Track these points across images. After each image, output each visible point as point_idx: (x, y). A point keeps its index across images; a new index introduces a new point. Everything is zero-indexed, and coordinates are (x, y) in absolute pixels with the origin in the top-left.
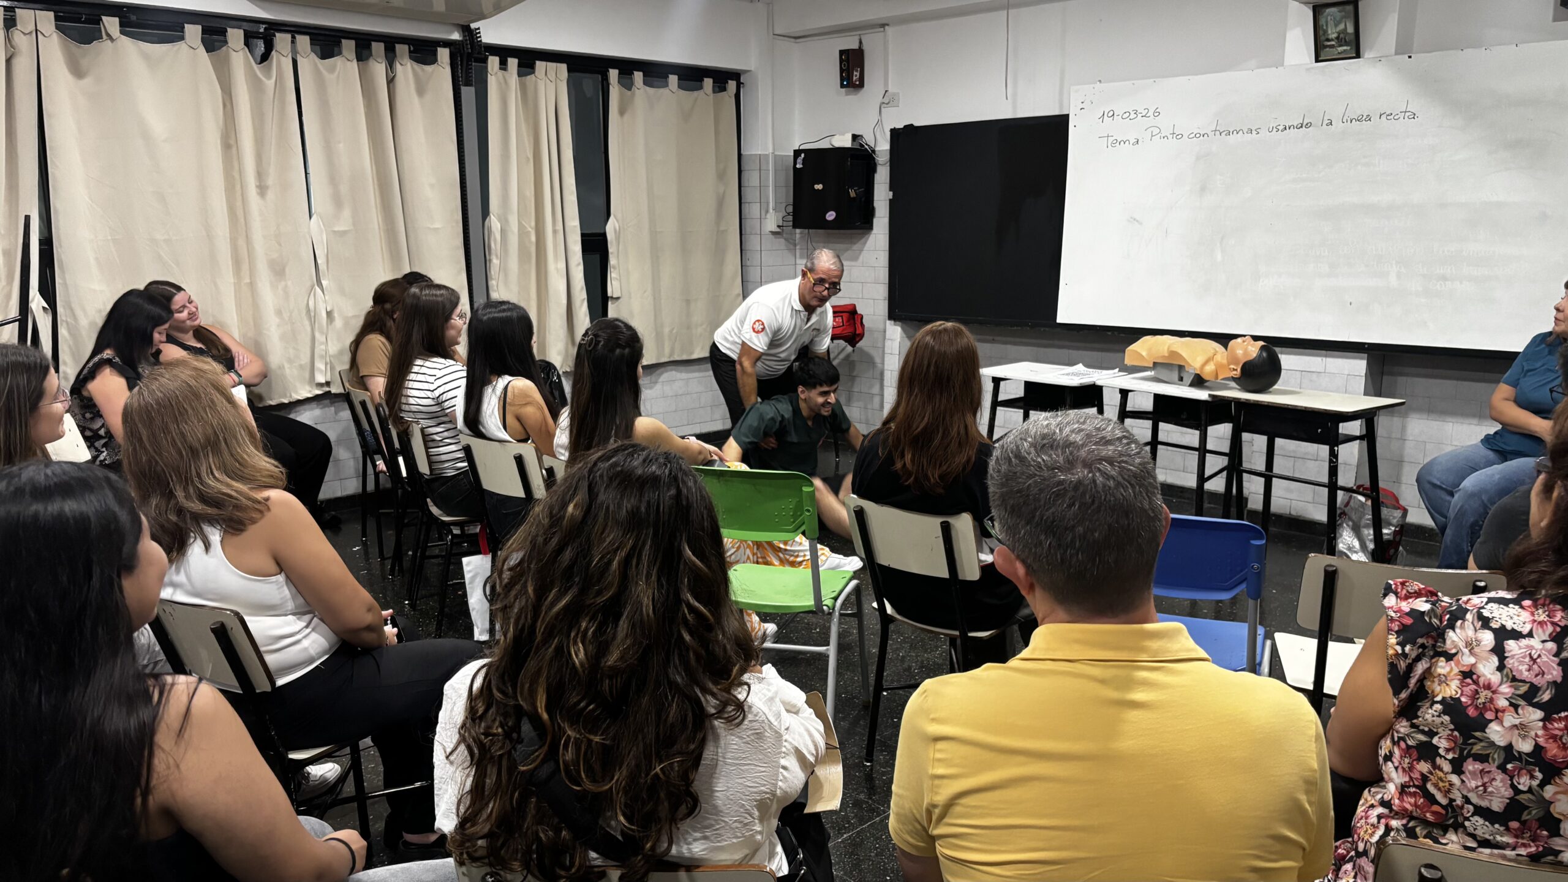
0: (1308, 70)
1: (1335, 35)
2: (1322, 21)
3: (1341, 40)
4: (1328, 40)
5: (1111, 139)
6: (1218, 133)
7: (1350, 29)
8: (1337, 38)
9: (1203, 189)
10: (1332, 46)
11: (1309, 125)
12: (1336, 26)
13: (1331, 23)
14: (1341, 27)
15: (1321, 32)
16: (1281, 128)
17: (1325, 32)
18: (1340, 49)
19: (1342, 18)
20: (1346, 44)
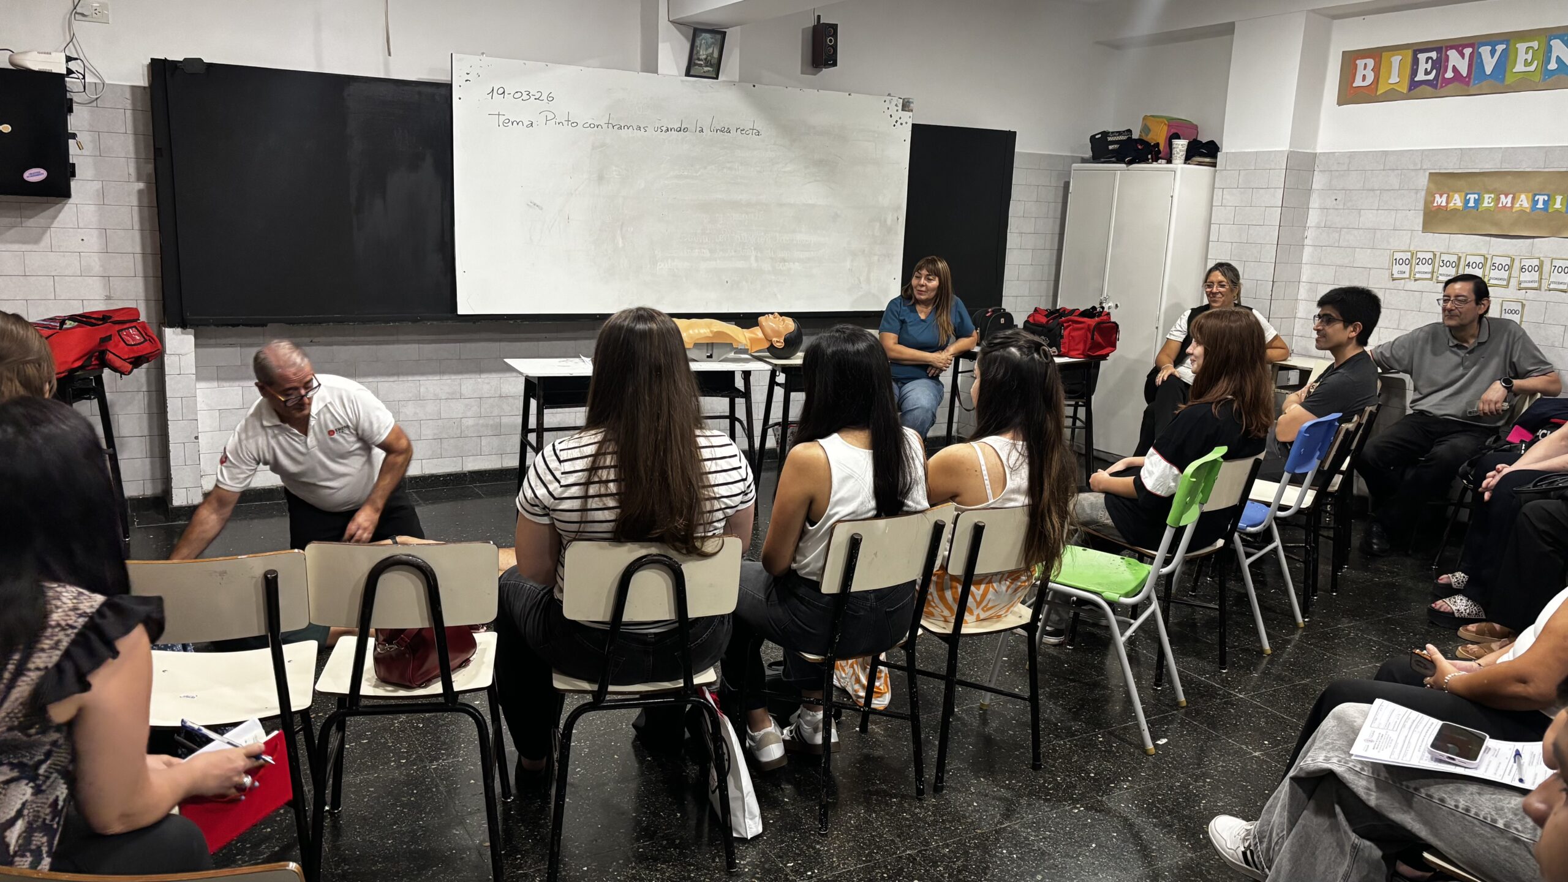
1: (704, 57)
2: (698, 42)
3: (708, 63)
4: (699, 59)
5: (502, 118)
6: (610, 126)
7: (716, 55)
8: (706, 59)
9: (601, 178)
10: (700, 65)
11: (686, 130)
12: (707, 49)
13: (704, 46)
14: (710, 50)
15: (695, 52)
16: (664, 129)
17: (698, 52)
18: (706, 69)
19: (713, 43)
20: (711, 66)
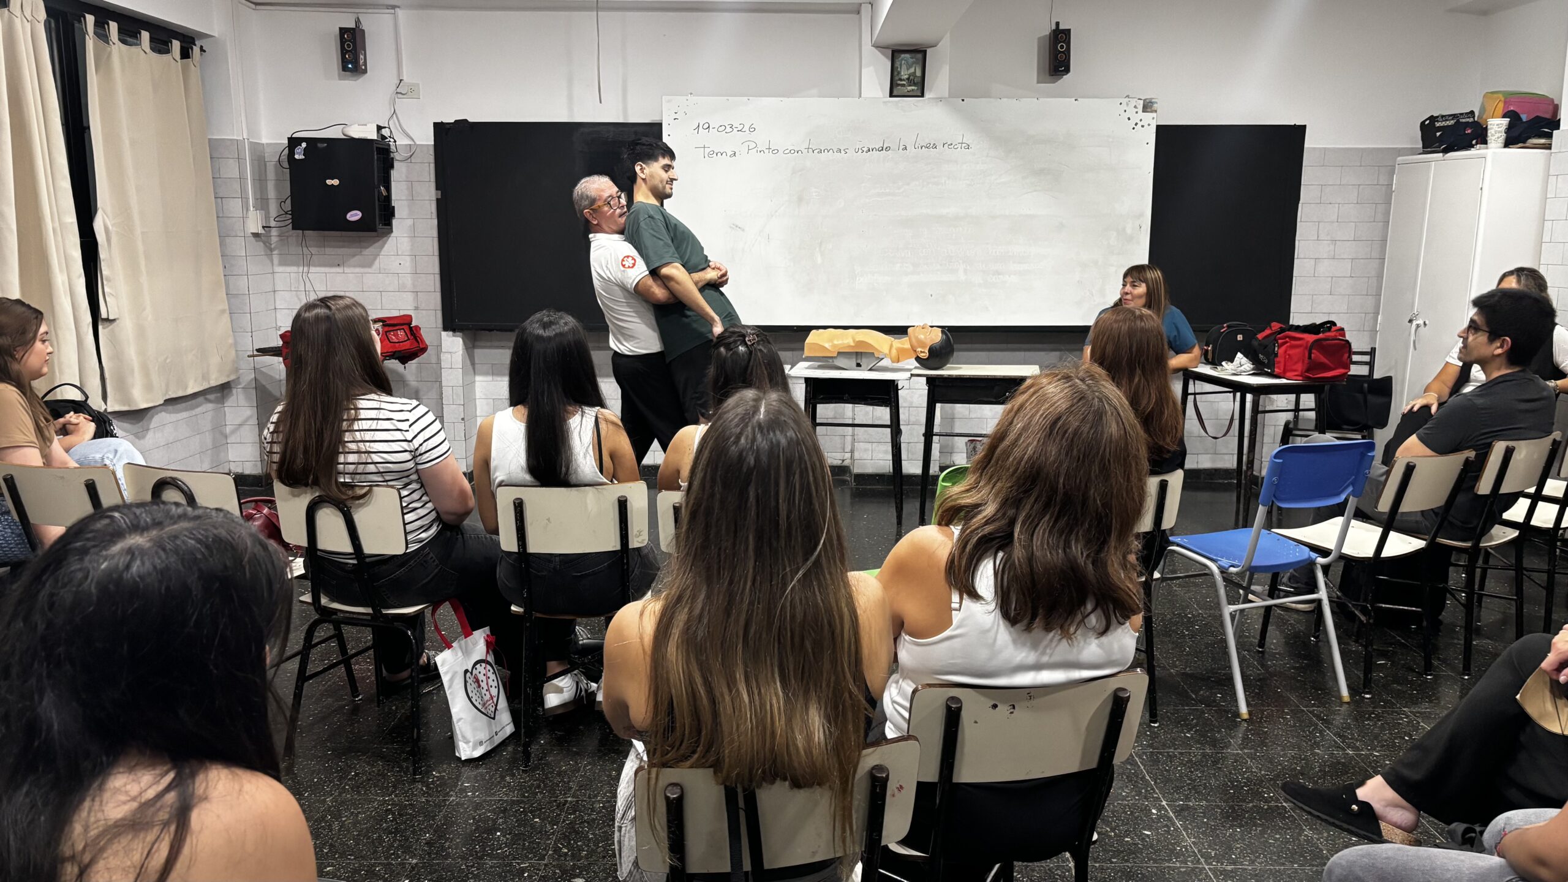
0: (884, 102)
1: (907, 76)
2: (897, 64)
3: (911, 81)
4: (901, 80)
5: (707, 150)
6: (810, 150)
7: (919, 73)
8: (908, 79)
9: (800, 199)
10: (903, 85)
11: (888, 149)
12: (908, 69)
13: (904, 67)
14: (912, 70)
15: (896, 73)
16: (865, 149)
17: (899, 73)
18: (910, 88)
19: (914, 63)
20: (915, 84)
